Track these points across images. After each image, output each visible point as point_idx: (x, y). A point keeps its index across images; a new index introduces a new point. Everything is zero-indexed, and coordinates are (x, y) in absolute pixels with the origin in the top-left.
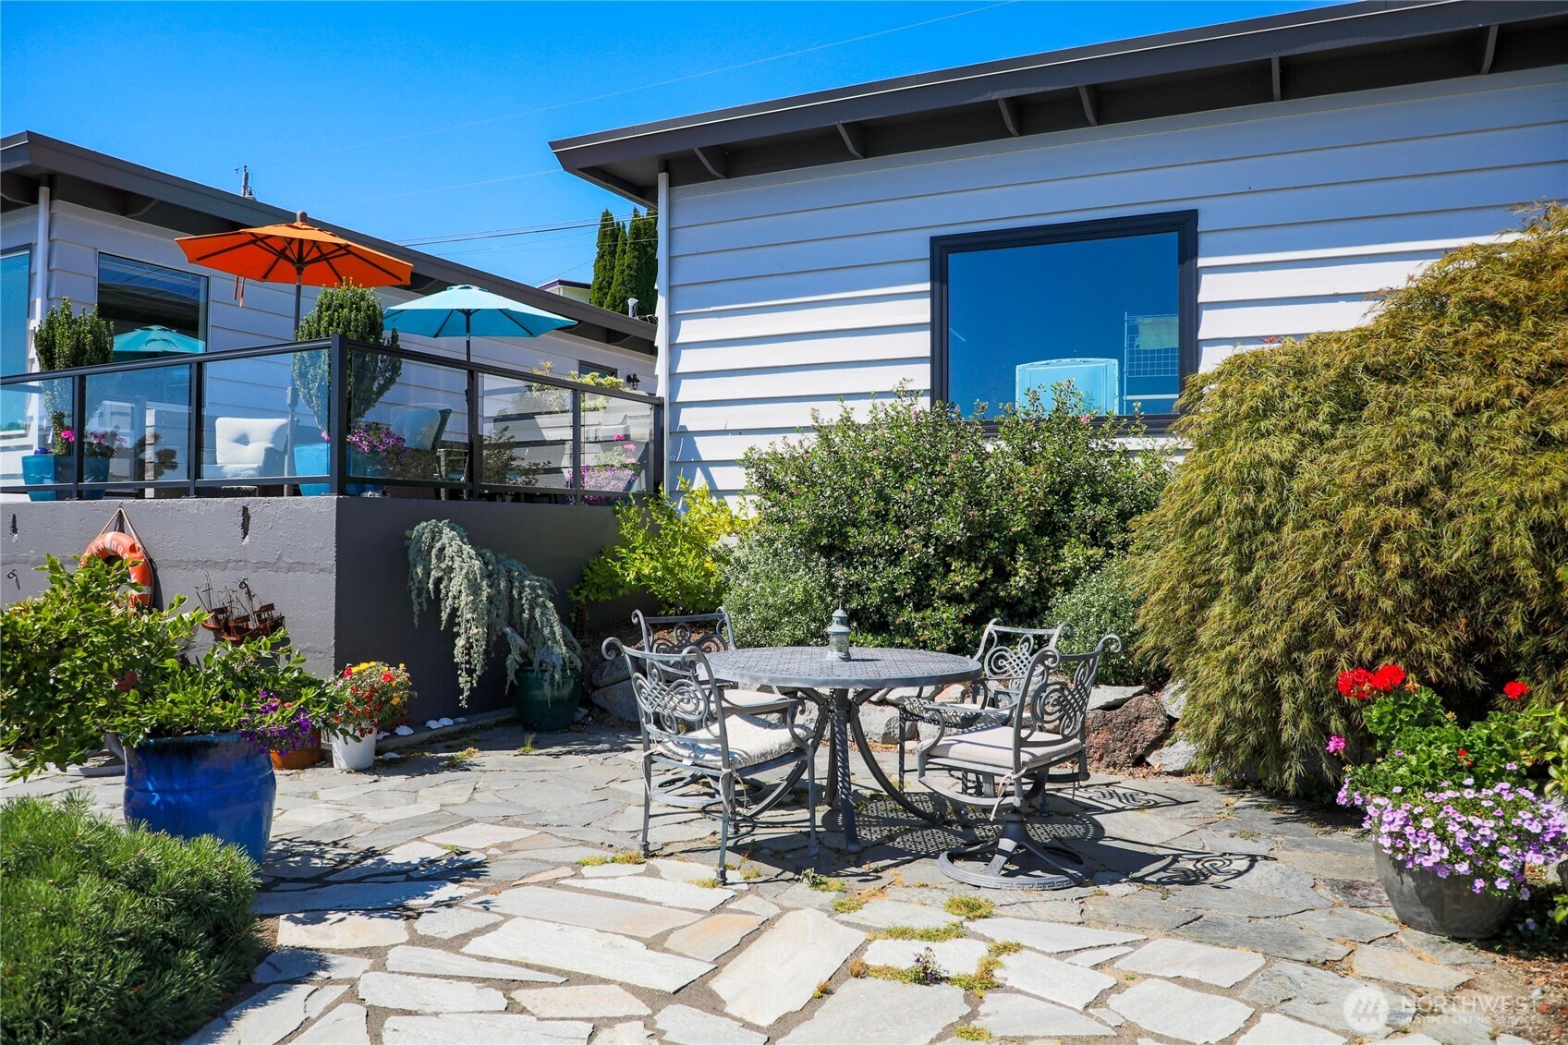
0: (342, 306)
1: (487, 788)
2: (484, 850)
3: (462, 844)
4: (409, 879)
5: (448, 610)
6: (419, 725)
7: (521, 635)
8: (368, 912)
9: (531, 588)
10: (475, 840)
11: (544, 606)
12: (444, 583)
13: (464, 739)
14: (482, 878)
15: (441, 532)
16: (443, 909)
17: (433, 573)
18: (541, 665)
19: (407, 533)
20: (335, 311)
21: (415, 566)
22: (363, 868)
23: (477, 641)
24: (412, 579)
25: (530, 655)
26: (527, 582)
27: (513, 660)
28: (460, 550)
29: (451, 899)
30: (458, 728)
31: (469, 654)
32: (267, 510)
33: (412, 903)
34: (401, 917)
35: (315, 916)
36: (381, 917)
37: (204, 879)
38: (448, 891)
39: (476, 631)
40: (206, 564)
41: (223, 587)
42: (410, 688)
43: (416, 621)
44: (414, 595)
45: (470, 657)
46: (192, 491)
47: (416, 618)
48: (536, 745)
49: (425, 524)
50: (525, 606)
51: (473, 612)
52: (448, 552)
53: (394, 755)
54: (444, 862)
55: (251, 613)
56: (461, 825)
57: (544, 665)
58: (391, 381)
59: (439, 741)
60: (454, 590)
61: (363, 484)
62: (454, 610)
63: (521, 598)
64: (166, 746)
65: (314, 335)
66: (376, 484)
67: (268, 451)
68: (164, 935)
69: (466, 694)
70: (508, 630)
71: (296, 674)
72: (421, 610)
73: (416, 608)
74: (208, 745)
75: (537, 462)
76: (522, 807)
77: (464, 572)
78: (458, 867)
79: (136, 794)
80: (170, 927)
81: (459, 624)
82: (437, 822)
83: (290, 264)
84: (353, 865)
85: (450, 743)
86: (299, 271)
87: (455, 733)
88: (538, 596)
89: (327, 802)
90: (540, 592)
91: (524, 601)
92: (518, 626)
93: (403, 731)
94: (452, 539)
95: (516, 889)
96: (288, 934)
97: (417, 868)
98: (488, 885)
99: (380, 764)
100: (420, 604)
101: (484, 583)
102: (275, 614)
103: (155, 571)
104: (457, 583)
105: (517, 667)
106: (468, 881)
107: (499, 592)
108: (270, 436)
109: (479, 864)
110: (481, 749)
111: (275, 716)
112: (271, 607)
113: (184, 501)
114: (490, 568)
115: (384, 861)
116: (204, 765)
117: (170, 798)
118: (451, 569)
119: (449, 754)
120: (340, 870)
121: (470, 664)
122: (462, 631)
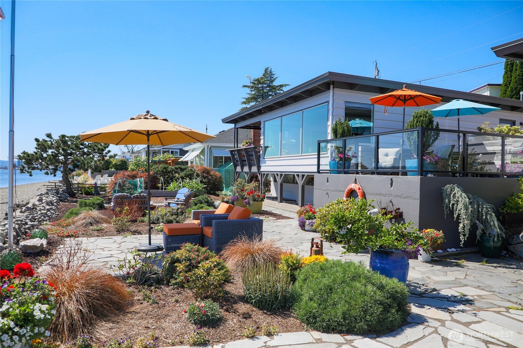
0: (421, 116)
1: (471, 275)
2: (473, 296)
3: (465, 293)
4: (448, 301)
5: (457, 214)
6: (444, 249)
7: (482, 224)
8: (437, 308)
9: (486, 208)
10: (470, 292)
11: (491, 214)
12: (456, 205)
13: (460, 256)
14: (473, 305)
15: (454, 188)
16: (461, 313)
17: (451, 202)
18: (489, 234)
19: (442, 188)
20: (419, 118)
21: (445, 200)
22: (433, 294)
23: (467, 225)
24: (444, 203)
25: (485, 231)
26: (485, 206)
27: (479, 232)
28: (461, 195)
29: (463, 310)
30: (457, 252)
31: (464, 229)
32: (398, 180)
33: (450, 308)
34: (447, 312)
35: (421, 306)
36: (441, 310)
37: (396, 290)
38: (461, 307)
39: (467, 222)
40: (380, 194)
41: (385, 202)
42: (444, 239)
43: (445, 217)
44: (445, 208)
45: (464, 230)
46: (376, 173)
47: (445, 216)
48: (487, 262)
49: (449, 185)
50: (484, 214)
51: (465, 216)
52: (457, 195)
53: (437, 259)
54: (459, 297)
55: (393, 210)
56: (463, 286)
57: (491, 235)
58: (436, 139)
59: (451, 256)
60: (459, 208)
61: (428, 172)
62: (459, 215)
63: (482, 211)
64: (382, 251)
65: (412, 126)
66: (431, 172)
67: (395, 159)
68: (387, 303)
69: (463, 242)
70: (477, 222)
71: (416, 235)
72: (447, 213)
73: (445, 213)
74: (392, 252)
75: (485, 160)
76: (484, 284)
77: (463, 202)
78: (464, 300)
79: (373, 263)
80: (388, 301)
81: (461, 219)
82: (455, 284)
83: (402, 101)
84: (430, 292)
85: (455, 257)
86: (405, 103)
87: (457, 253)
88: (489, 211)
89: (418, 271)
90: (489, 210)
91: (483, 212)
92: (481, 221)
93: (440, 251)
94: (458, 191)
95: (485, 312)
96: (414, 309)
97: (450, 298)
98: (475, 308)
99: (433, 261)
100: (447, 211)
101: (470, 206)
102: (400, 211)
103: (365, 195)
104: (460, 206)
105: (481, 235)
106: (468, 305)
107: (474, 209)
108: (395, 154)
109: (471, 300)
110: (467, 261)
111: (411, 247)
112: (399, 209)
113: (374, 176)
114: (471, 200)
115: (440, 293)
116: (391, 258)
117: (382, 265)
118: (458, 201)
119: (456, 261)
120: (426, 293)
121: (464, 232)
122: (462, 221)
